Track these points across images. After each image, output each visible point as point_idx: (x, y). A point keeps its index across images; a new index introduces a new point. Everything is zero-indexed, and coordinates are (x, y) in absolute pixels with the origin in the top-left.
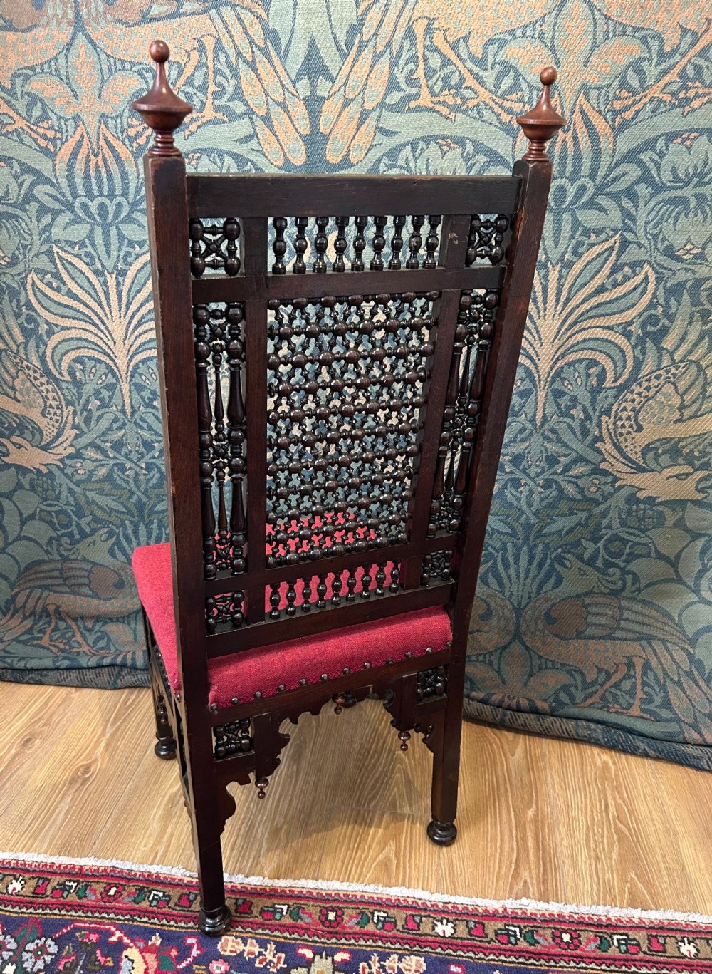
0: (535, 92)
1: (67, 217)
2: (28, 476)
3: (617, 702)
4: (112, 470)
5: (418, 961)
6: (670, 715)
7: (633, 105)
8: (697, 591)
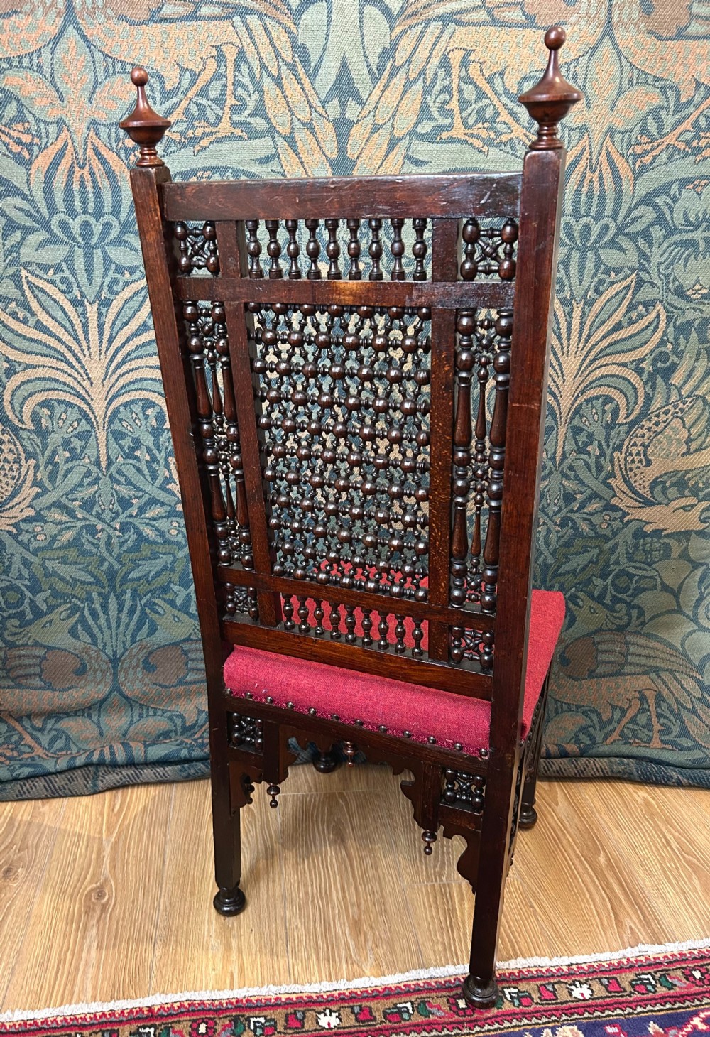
1: (41, 236)
3: (637, 737)
4: (79, 534)
6: (691, 744)
7: (652, 150)
8: (695, 620)
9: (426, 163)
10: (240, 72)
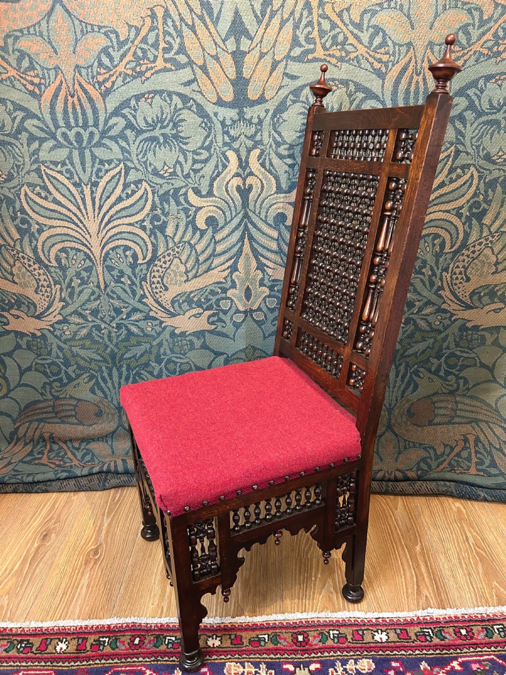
0: (397, 47)
1: (51, 143)
2: (25, 339)
3: (460, 466)
4: (91, 330)
5: (368, 662)
6: (497, 472)
7: (463, 56)
8: (505, 387)
9: (299, 77)
10: (167, 24)
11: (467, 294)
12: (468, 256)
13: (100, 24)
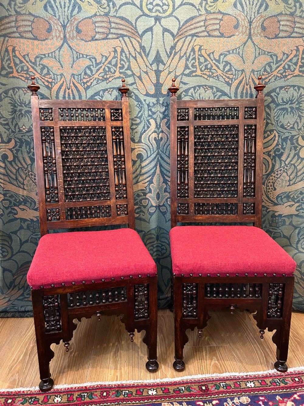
0: (237, 72)
8: (297, 249)
9: (188, 84)
10: (122, 56)
11: (275, 197)
12: (275, 177)
13: (87, 54)
